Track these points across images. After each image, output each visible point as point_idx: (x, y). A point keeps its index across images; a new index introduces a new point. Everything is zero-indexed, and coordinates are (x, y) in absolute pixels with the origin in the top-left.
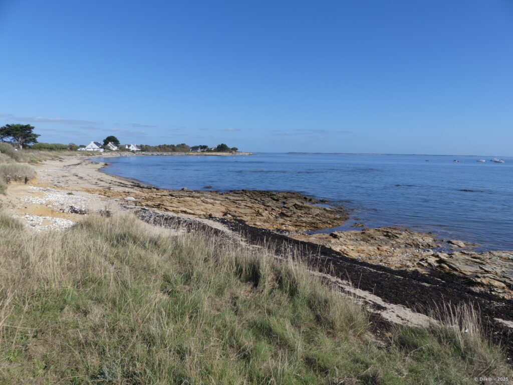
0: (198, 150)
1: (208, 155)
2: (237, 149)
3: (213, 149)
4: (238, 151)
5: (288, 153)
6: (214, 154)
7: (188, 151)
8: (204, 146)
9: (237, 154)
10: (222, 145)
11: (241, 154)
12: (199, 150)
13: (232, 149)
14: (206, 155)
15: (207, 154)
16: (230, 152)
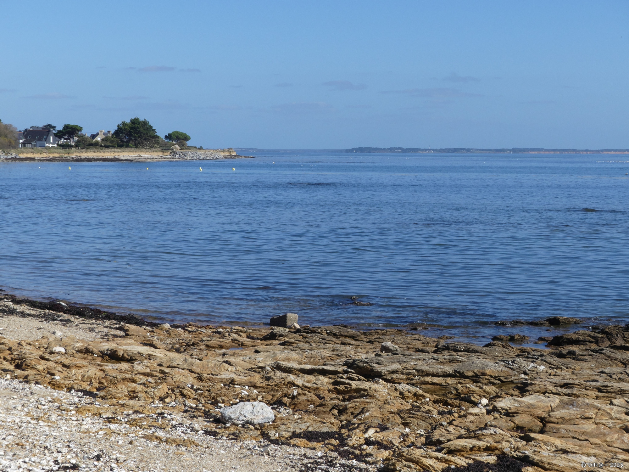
0: (48, 141)
1: (89, 160)
2: (186, 138)
3: (98, 139)
4: (189, 143)
5: (351, 150)
6: (109, 154)
7: (12, 145)
8: (66, 127)
9: (190, 155)
10: (135, 122)
11: (201, 154)
12: (51, 143)
13: (169, 137)
14: (81, 160)
15: (85, 155)
16: (165, 148)
